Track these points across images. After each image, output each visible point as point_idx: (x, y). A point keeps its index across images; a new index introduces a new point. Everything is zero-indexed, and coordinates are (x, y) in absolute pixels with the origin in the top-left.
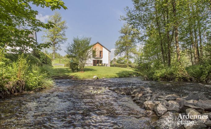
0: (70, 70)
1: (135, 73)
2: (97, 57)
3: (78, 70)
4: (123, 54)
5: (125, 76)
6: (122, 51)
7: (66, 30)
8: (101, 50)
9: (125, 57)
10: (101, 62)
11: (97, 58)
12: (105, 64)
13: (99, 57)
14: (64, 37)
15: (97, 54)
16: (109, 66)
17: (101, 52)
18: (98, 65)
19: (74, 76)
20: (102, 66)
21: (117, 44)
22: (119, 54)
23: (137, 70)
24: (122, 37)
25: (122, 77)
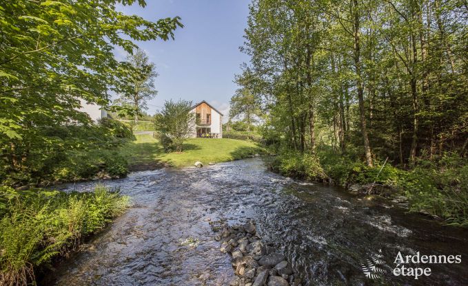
0: (161, 147)
1: (256, 151)
2: (202, 123)
3: (173, 149)
4: (242, 116)
5: (242, 158)
6: (240, 112)
7: (154, 78)
8: (208, 113)
9: (244, 121)
10: (209, 130)
11: (203, 125)
12: (214, 134)
13: (205, 123)
14: (152, 89)
15: (203, 118)
16: (220, 137)
17: (208, 116)
18: (203, 135)
19: (166, 162)
20: (210, 137)
21: (233, 101)
22: (235, 117)
23: (261, 144)
24: (240, 91)
25: (238, 160)
